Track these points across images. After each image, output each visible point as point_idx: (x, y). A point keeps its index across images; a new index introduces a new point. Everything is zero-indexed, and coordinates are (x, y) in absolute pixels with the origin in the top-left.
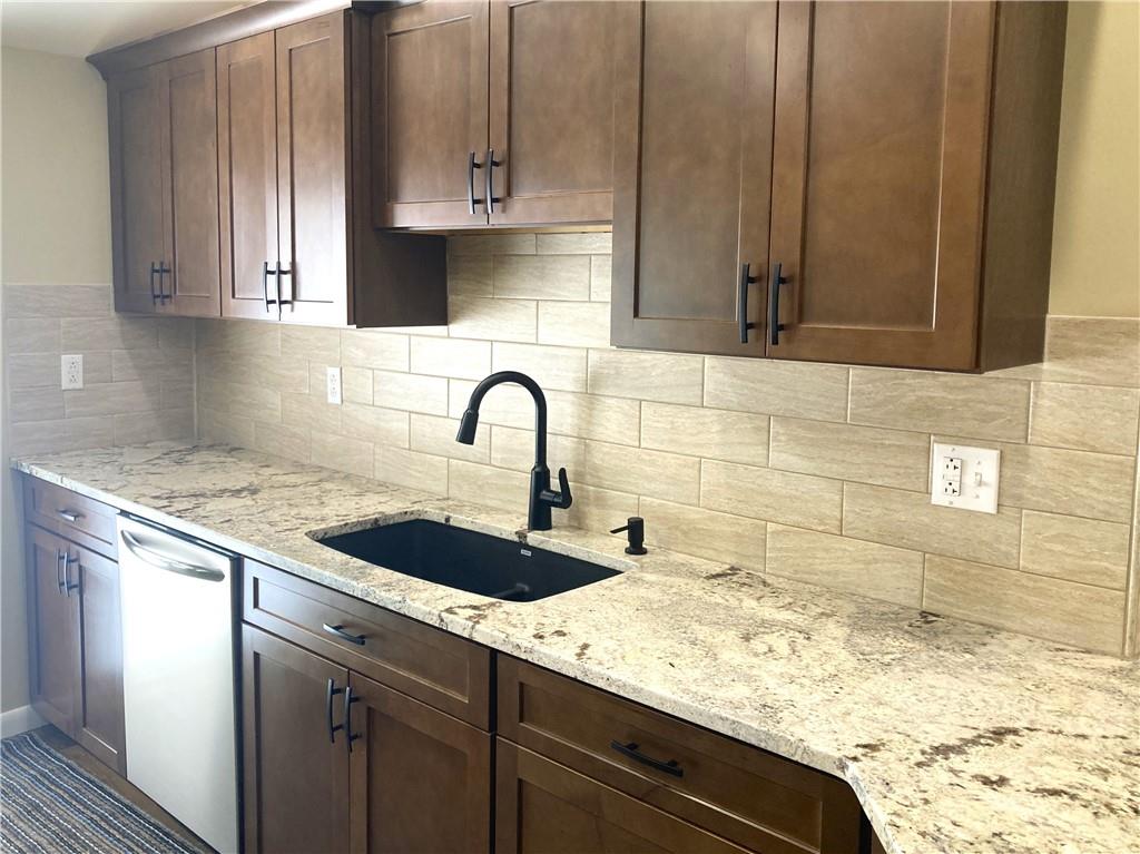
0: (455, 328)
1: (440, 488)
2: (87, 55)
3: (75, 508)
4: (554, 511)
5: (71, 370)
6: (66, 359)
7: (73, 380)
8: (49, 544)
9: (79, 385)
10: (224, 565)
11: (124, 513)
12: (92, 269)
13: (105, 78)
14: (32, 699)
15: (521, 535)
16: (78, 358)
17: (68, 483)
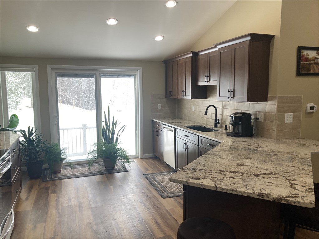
0: (208, 99)
1: (206, 123)
2: (163, 60)
3: (158, 124)
4: (218, 125)
5: (159, 106)
6: (159, 105)
7: (159, 108)
8: (155, 130)
9: (160, 109)
10: (173, 129)
11: (164, 124)
12: (162, 92)
13: (165, 64)
14: (153, 153)
15: (213, 128)
16: (160, 104)
17: (158, 121)
